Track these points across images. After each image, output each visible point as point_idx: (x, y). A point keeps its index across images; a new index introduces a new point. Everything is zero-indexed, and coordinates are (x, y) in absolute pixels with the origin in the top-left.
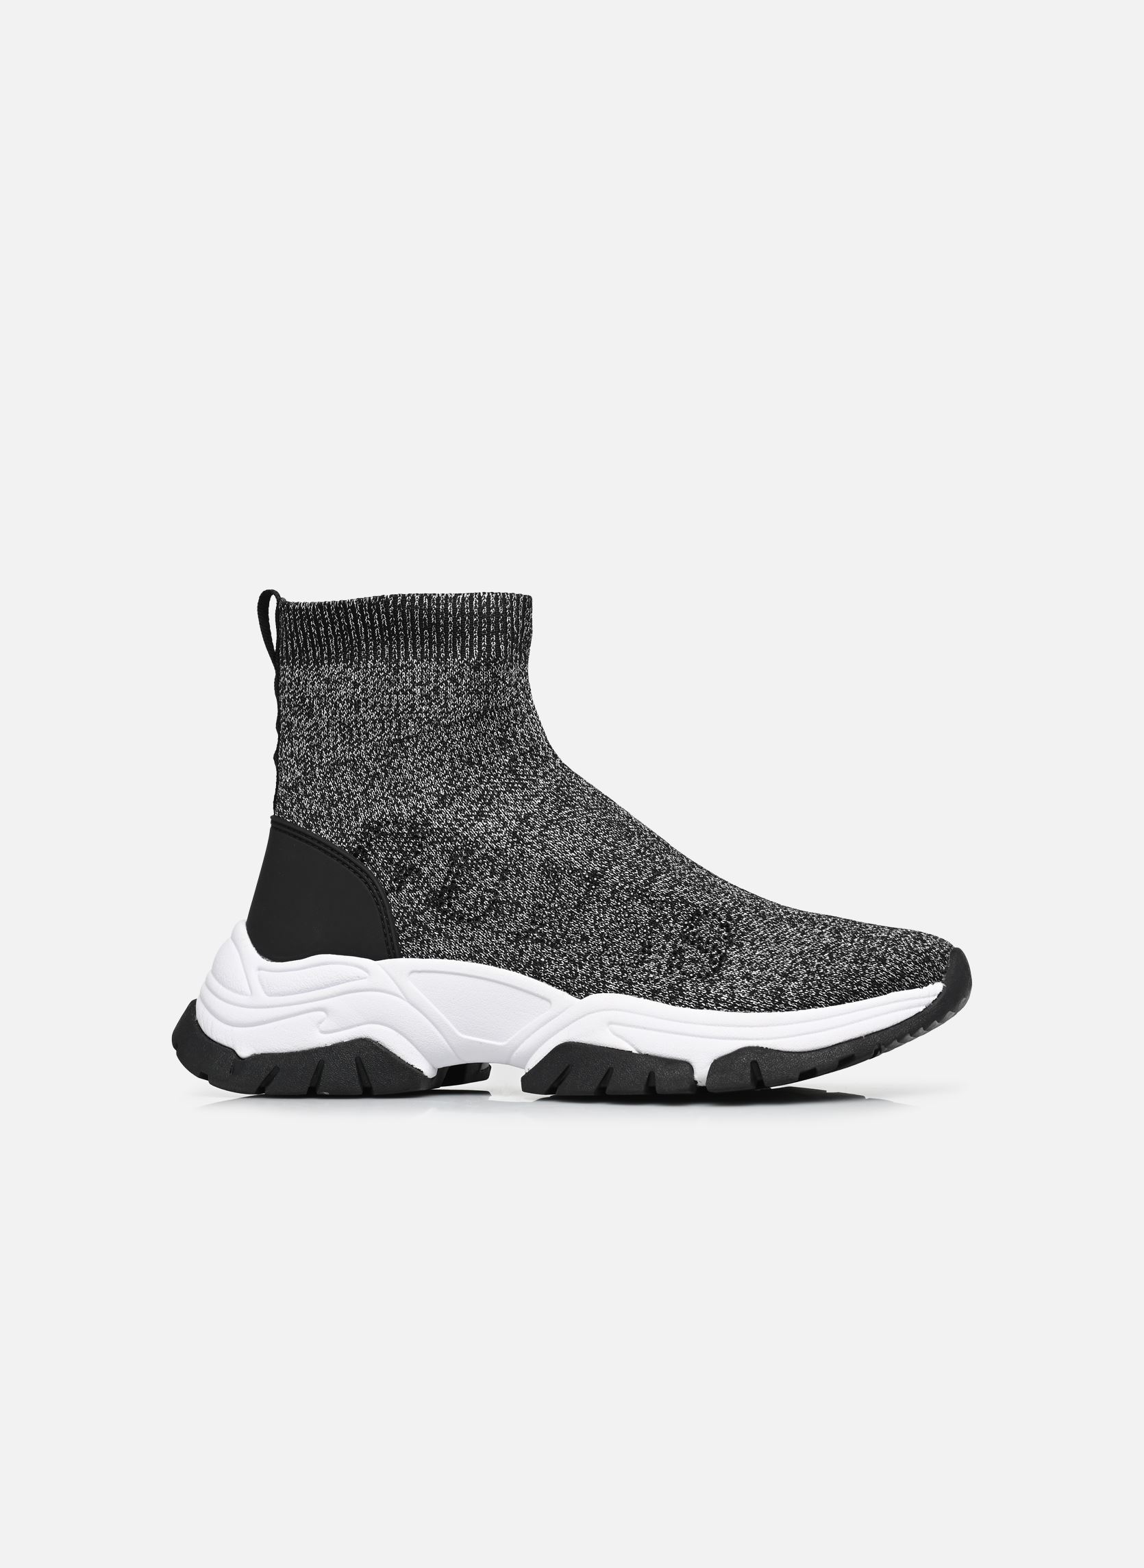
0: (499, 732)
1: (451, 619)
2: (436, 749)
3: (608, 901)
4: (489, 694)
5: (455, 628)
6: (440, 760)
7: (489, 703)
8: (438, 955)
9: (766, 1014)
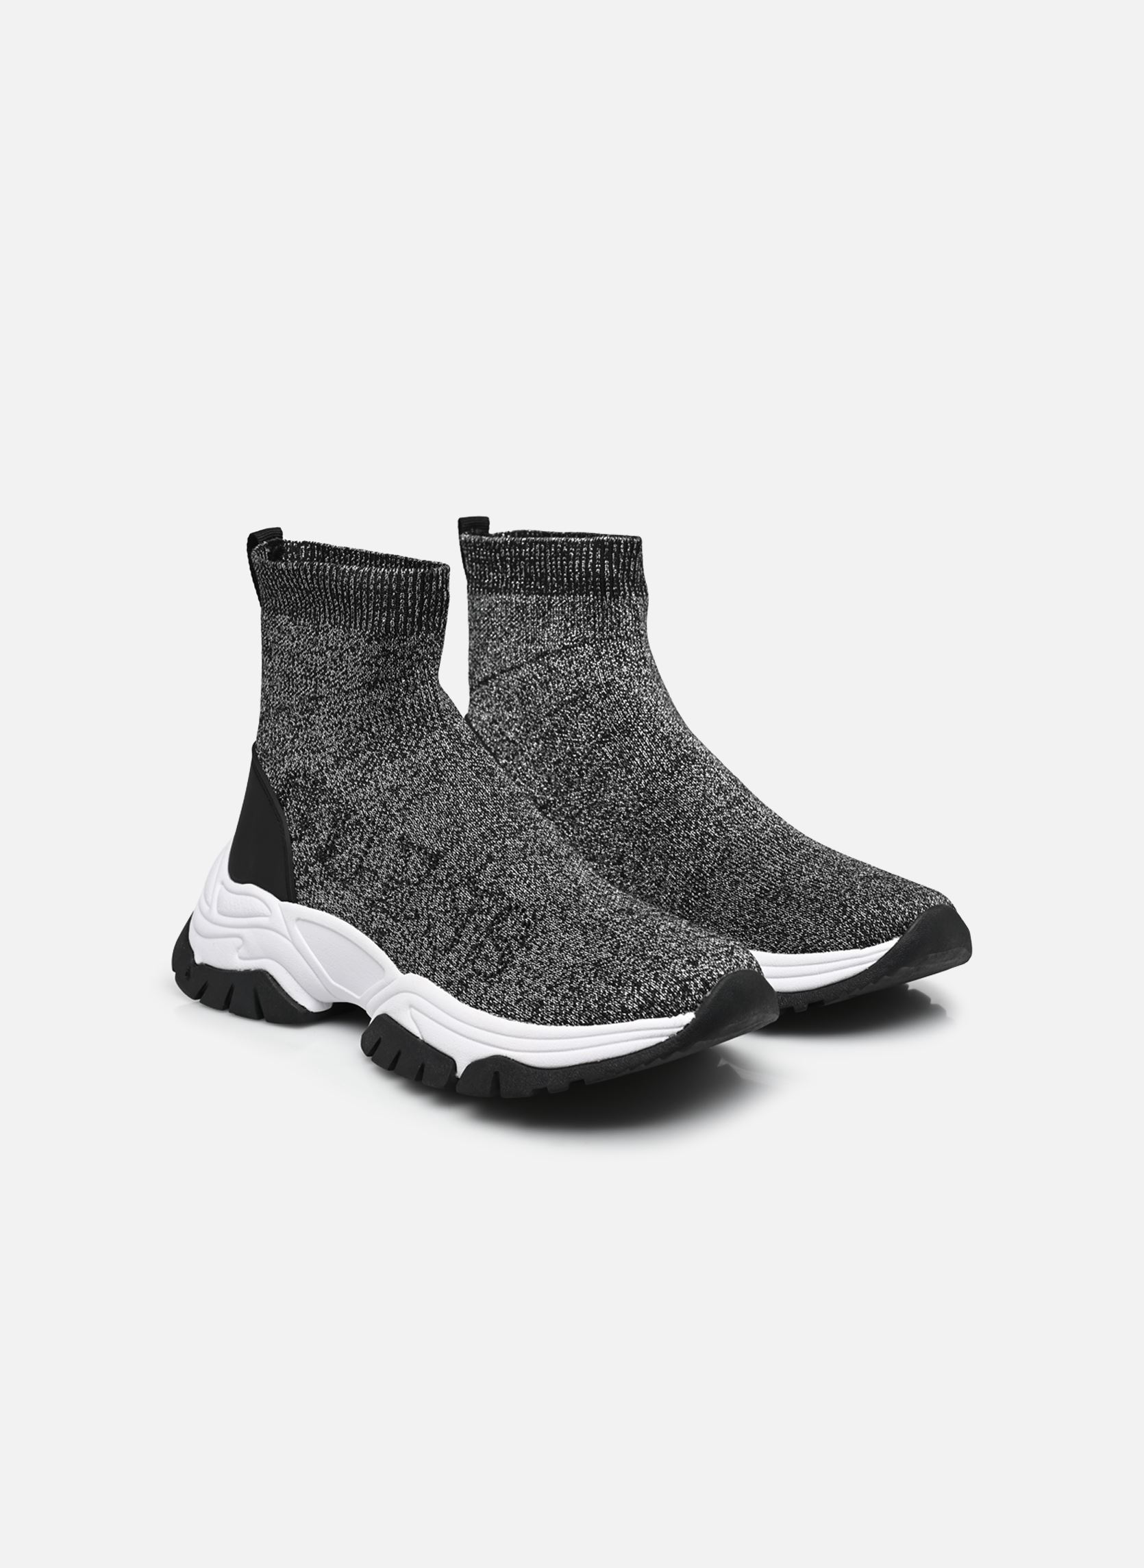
0: (389, 702)
1: (352, 592)
2: (338, 712)
3: (441, 882)
4: (379, 666)
5: (356, 601)
6: (340, 722)
7: (379, 674)
8: (319, 906)
9: (524, 1024)
